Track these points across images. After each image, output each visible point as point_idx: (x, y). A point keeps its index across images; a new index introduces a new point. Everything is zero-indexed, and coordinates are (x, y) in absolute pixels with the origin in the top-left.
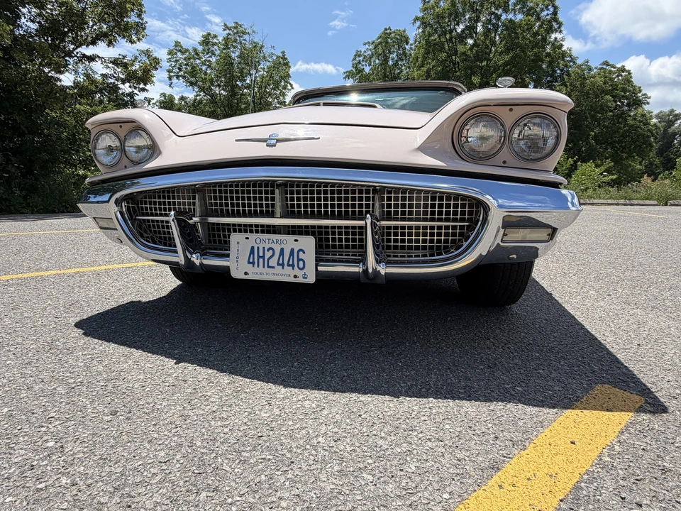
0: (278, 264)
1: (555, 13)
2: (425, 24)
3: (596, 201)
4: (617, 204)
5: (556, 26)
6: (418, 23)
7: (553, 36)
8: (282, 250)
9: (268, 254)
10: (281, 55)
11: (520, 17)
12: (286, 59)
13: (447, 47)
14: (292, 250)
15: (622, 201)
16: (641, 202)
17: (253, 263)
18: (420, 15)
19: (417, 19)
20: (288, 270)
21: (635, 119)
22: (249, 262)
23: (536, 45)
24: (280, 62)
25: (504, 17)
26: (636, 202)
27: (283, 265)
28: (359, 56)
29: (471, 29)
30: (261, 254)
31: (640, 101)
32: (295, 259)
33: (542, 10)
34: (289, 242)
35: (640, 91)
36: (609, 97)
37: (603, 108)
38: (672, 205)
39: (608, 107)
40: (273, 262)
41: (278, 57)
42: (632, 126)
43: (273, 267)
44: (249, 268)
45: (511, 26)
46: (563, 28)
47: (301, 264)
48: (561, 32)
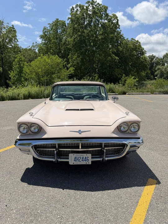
0: (82, 161)
1: (117, 22)
2: (72, 21)
3: (134, 93)
4: (140, 94)
5: (118, 26)
6: (70, 20)
7: (117, 30)
8: (83, 157)
9: (79, 159)
10: (12, 27)
11: (106, 21)
12: (14, 28)
13: (81, 30)
14: (86, 157)
15: (141, 93)
16: (146, 93)
17: (75, 161)
18: (70, 17)
19: (69, 18)
20: (84, 162)
21: (142, 59)
22: (74, 161)
23: (112, 33)
24: (11, 30)
25: (100, 21)
26: (145, 93)
27: (83, 161)
28: (46, 29)
29: (89, 24)
30: (77, 158)
31: (144, 53)
32: (86, 159)
33: (113, 20)
34: (85, 155)
35: (144, 49)
36: (135, 52)
37: (133, 55)
38: (155, 94)
39: (134, 55)
40: (81, 160)
41: (11, 28)
42: (142, 61)
44: (74, 162)
45: (104, 26)
46: (120, 27)
47: (88, 160)
48: (119, 28)
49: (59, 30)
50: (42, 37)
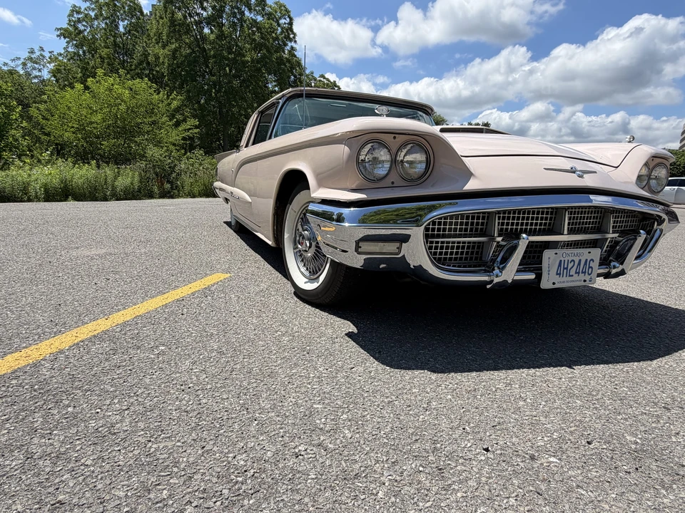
0: (576, 272)
7: (290, 44)
8: (580, 260)
9: (570, 265)
14: (587, 260)
17: (560, 274)
20: (581, 276)
22: (557, 274)
27: (579, 273)
30: (566, 266)
32: (587, 267)
33: (280, 18)
34: (584, 254)
40: (573, 272)
43: (572, 276)
44: (557, 279)
46: (297, 39)
47: (590, 269)
48: (295, 42)
49: (121, 23)
50: (64, 34)
